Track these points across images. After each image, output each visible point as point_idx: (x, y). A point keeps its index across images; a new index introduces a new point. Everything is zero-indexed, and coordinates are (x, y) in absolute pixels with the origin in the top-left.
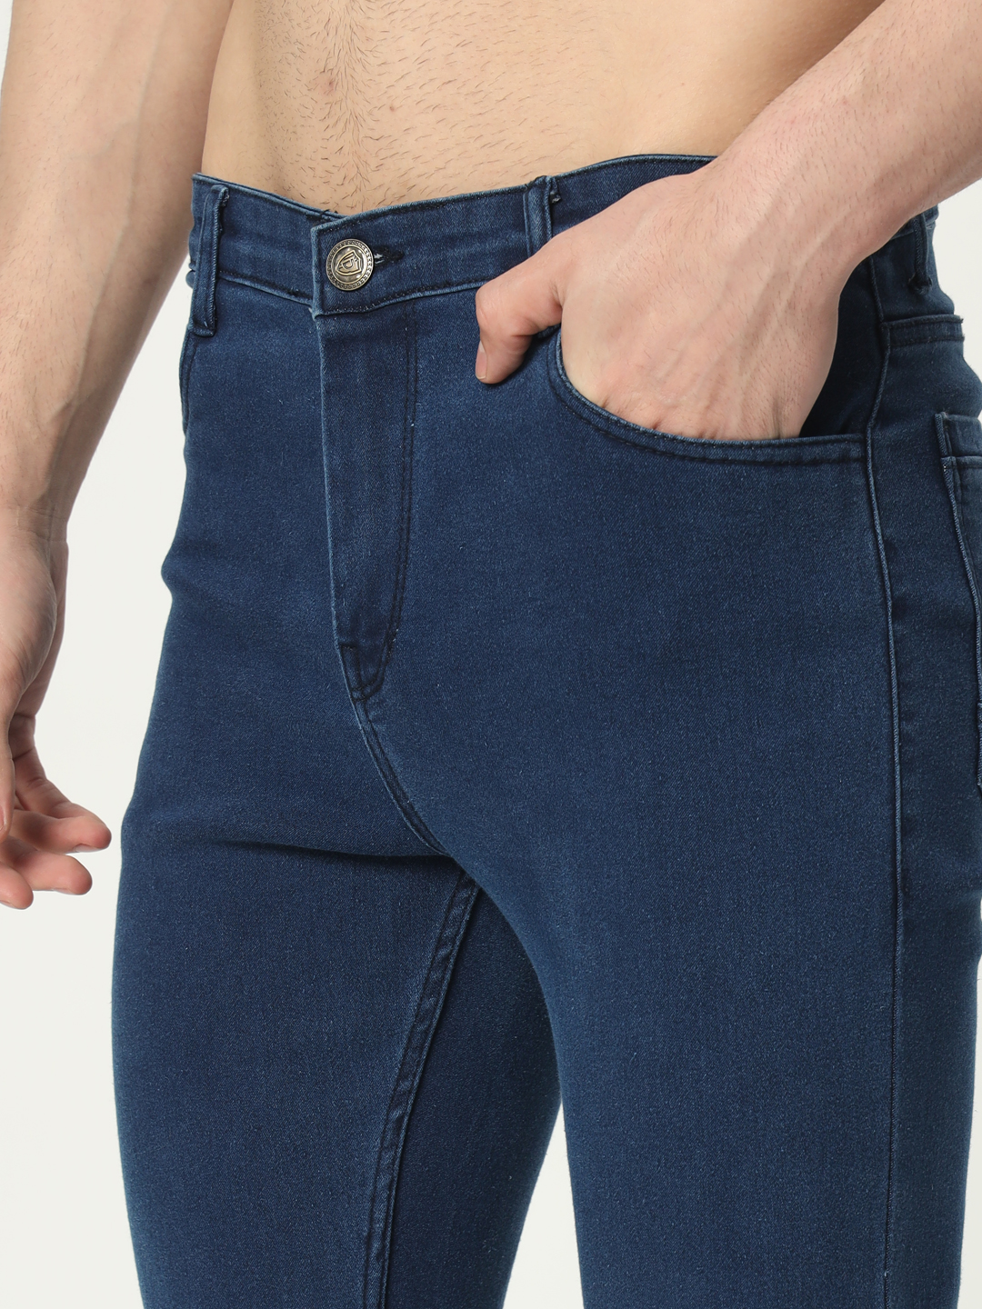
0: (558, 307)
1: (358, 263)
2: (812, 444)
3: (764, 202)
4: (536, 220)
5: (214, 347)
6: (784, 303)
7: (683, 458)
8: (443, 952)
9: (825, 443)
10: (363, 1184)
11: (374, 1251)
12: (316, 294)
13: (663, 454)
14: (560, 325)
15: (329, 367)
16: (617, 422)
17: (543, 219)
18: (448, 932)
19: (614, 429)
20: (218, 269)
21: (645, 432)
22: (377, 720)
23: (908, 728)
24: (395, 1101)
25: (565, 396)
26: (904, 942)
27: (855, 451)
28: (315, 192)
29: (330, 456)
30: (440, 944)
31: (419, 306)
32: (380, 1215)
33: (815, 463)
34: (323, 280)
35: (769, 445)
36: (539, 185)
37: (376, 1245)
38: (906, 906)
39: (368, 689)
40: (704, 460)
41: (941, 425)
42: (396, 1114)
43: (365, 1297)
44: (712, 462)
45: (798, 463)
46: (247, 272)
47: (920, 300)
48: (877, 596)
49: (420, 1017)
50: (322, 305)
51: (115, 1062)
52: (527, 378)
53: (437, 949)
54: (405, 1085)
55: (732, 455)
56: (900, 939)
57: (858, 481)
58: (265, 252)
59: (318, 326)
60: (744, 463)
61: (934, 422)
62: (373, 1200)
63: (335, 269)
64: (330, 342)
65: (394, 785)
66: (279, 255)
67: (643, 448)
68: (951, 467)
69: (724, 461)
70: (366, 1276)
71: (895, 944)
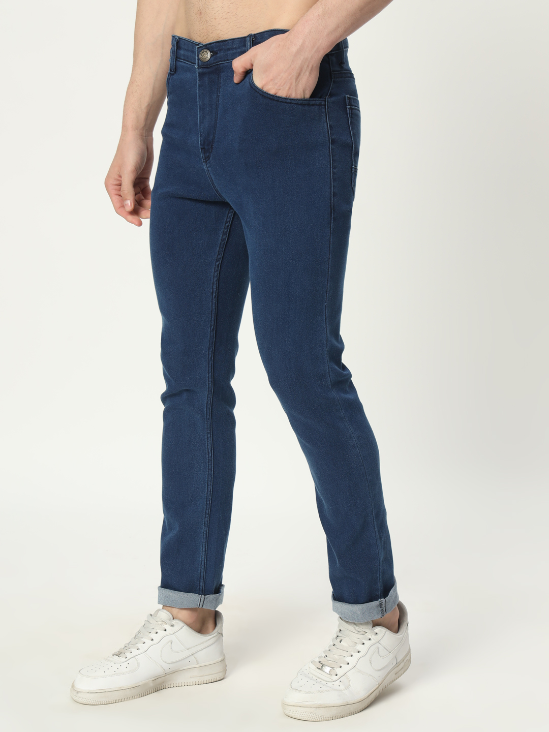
0: (252, 65)
1: (207, 55)
2: (312, 100)
3: (301, 41)
4: (249, 44)
5: (175, 76)
6: (306, 66)
7: (281, 102)
8: (227, 225)
9: (315, 100)
10: (210, 280)
11: (214, 296)
12: (197, 62)
13: (276, 101)
14: (252, 69)
15: (199, 80)
16: (265, 92)
17: (251, 44)
18: (228, 220)
19: (264, 94)
20: (176, 57)
21: (272, 95)
22: (209, 167)
23: (335, 171)
24: (217, 260)
25: (253, 86)
26: (333, 223)
27: (323, 103)
28: (197, 38)
29: (199, 102)
30: (226, 223)
31: (221, 65)
32: (215, 287)
33: (313, 105)
34: (199, 59)
35: (302, 100)
36: (250, 36)
37: (214, 295)
38: (334, 214)
39: (207, 159)
40: (286, 102)
41: (347, 98)
42: (218, 263)
43: (212, 307)
44: (288, 103)
45: (309, 105)
46: (182, 58)
47: (342, 67)
48: (327, 138)
49: (222, 240)
50: (198, 65)
51: (151, 251)
52: (245, 83)
53: (226, 224)
54: (219, 256)
55: (293, 102)
56: (332, 222)
57: (324, 110)
58: (186, 53)
59: (197, 70)
60: (295, 104)
61: (345, 97)
62: (213, 284)
63: (201, 56)
64: (201, 75)
65: (213, 184)
66: (189, 54)
67: (271, 99)
68: (349, 108)
69: (290, 103)
70: (212, 302)
71: (331, 223)
